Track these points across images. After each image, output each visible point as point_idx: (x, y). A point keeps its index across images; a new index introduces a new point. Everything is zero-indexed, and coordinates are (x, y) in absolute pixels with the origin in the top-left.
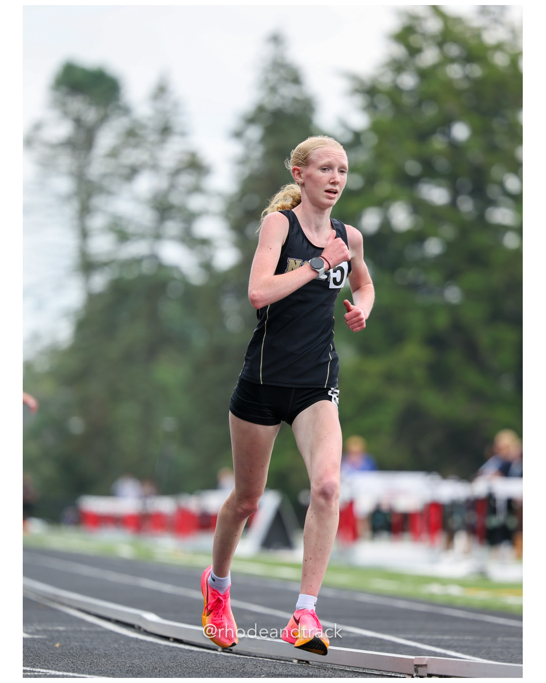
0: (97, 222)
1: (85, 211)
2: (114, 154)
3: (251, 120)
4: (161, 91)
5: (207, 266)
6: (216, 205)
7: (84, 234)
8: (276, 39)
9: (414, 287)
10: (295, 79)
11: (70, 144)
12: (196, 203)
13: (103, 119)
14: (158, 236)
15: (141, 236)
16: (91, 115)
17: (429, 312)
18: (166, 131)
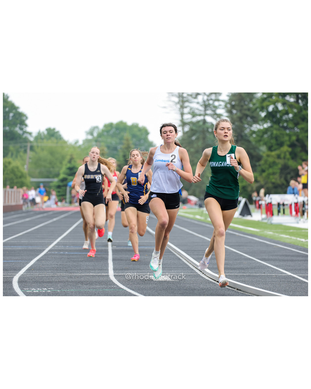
0: (186, 111)
1: (182, 107)
6: (223, 104)
7: (182, 114)
9: (285, 128)
12: (216, 104)
14: (206, 114)
15: (200, 115)
17: (290, 136)
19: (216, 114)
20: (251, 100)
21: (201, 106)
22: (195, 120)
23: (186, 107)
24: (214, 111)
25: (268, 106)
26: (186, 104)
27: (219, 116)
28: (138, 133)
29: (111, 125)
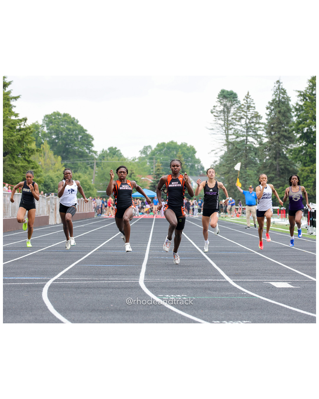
0: (231, 132)
1: (227, 129)
2: (234, 114)
3: (271, 104)
4: (247, 97)
5: (261, 144)
6: (263, 126)
7: (227, 136)
8: (278, 82)
10: (284, 92)
11: (223, 111)
13: (231, 106)
14: (248, 135)
15: (243, 136)
16: (229, 104)
18: (248, 107)
19: (257, 135)
20: (287, 123)
21: (244, 128)
22: (238, 140)
23: (231, 129)
24: (255, 132)
25: (303, 128)
26: (231, 126)
27: (260, 136)
28: (186, 152)
29: (163, 144)
